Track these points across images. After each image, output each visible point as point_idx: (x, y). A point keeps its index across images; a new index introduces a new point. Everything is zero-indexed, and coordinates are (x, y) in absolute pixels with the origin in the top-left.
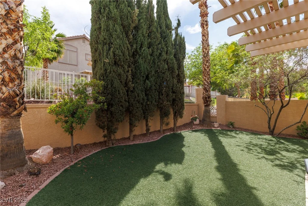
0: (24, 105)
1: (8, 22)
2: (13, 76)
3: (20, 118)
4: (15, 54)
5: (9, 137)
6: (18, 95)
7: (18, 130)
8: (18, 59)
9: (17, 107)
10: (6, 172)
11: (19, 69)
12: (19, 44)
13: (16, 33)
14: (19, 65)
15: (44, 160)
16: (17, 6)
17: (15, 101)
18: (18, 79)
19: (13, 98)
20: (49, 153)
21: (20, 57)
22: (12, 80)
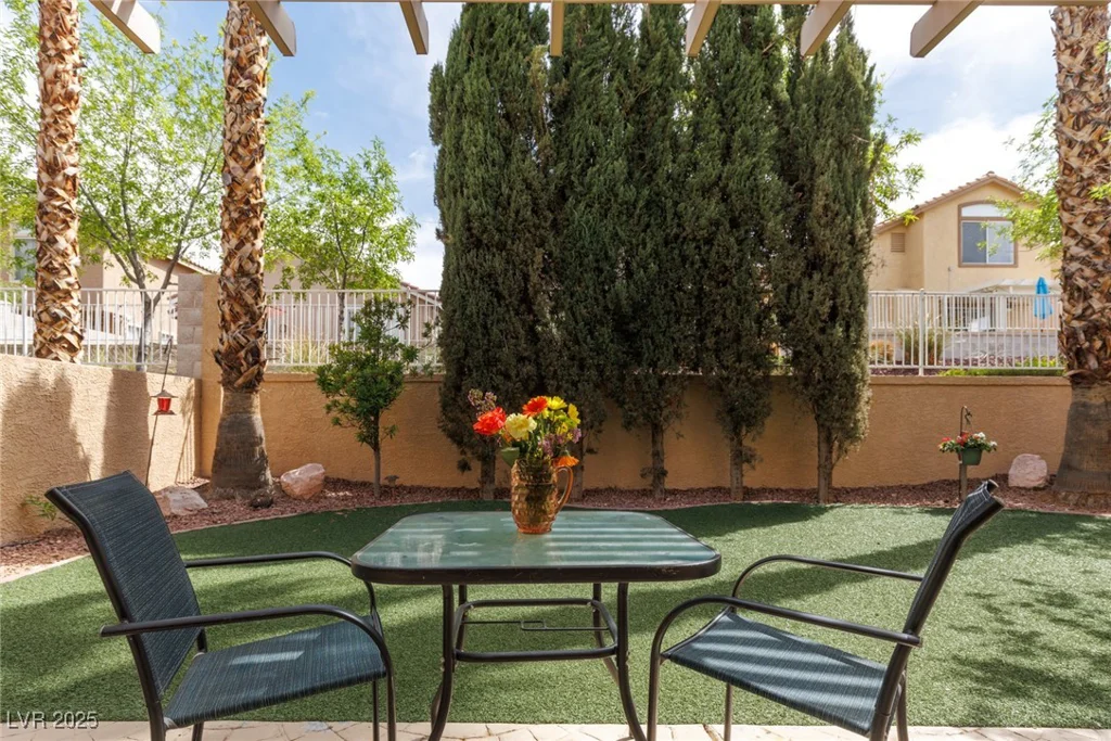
0: (256, 367)
1: (232, 208)
2: (237, 309)
3: (251, 393)
4: (240, 266)
5: (229, 427)
6: (243, 347)
7: (245, 416)
8: (247, 274)
9: (242, 369)
10: (222, 490)
11: (248, 297)
12: (248, 245)
13: (243, 224)
14: (248, 287)
15: (297, 491)
16: (246, 172)
17: (238, 358)
18: (246, 314)
19: (237, 352)
20: (311, 479)
21: (253, 271)
22: (236, 318)
